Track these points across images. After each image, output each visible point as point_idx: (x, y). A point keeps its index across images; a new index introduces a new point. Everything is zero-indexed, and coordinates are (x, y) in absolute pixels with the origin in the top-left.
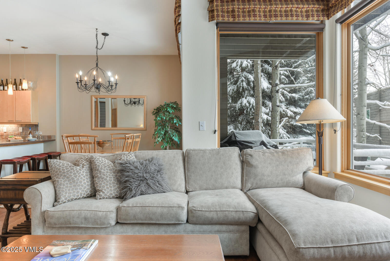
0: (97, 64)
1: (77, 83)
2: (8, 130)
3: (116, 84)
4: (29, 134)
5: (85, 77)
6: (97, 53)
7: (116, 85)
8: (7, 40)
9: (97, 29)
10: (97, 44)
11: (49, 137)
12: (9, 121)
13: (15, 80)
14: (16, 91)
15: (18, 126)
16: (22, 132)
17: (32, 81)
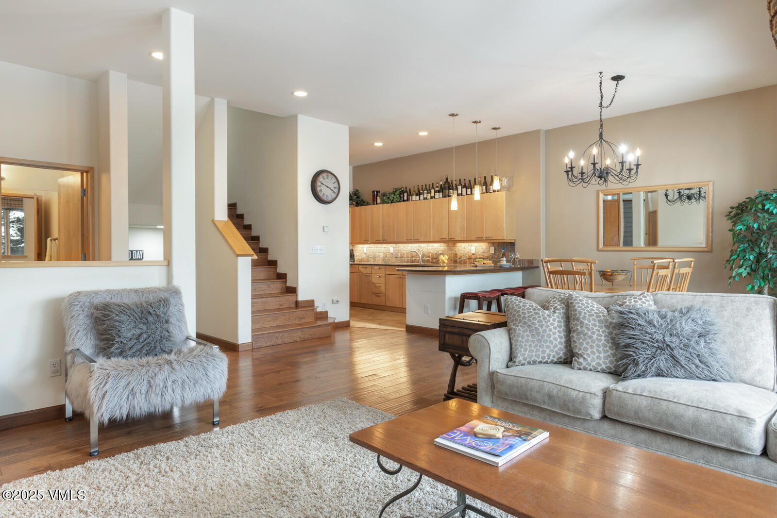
0: (601, 135)
1: (567, 172)
2: (477, 251)
3: (638, 165)
4: (502, 257)
5: (580, 160)
6: (600, 115)
7: (637, 168)
8: (473, 122)
9: (601, 73)
10: (602, 98)
11: (530, 262)
12: (477, 238)
13: (485, 177)
14: (486, 194)
15: (490, 245)
16: (494, 254)
17: (506, 177)
